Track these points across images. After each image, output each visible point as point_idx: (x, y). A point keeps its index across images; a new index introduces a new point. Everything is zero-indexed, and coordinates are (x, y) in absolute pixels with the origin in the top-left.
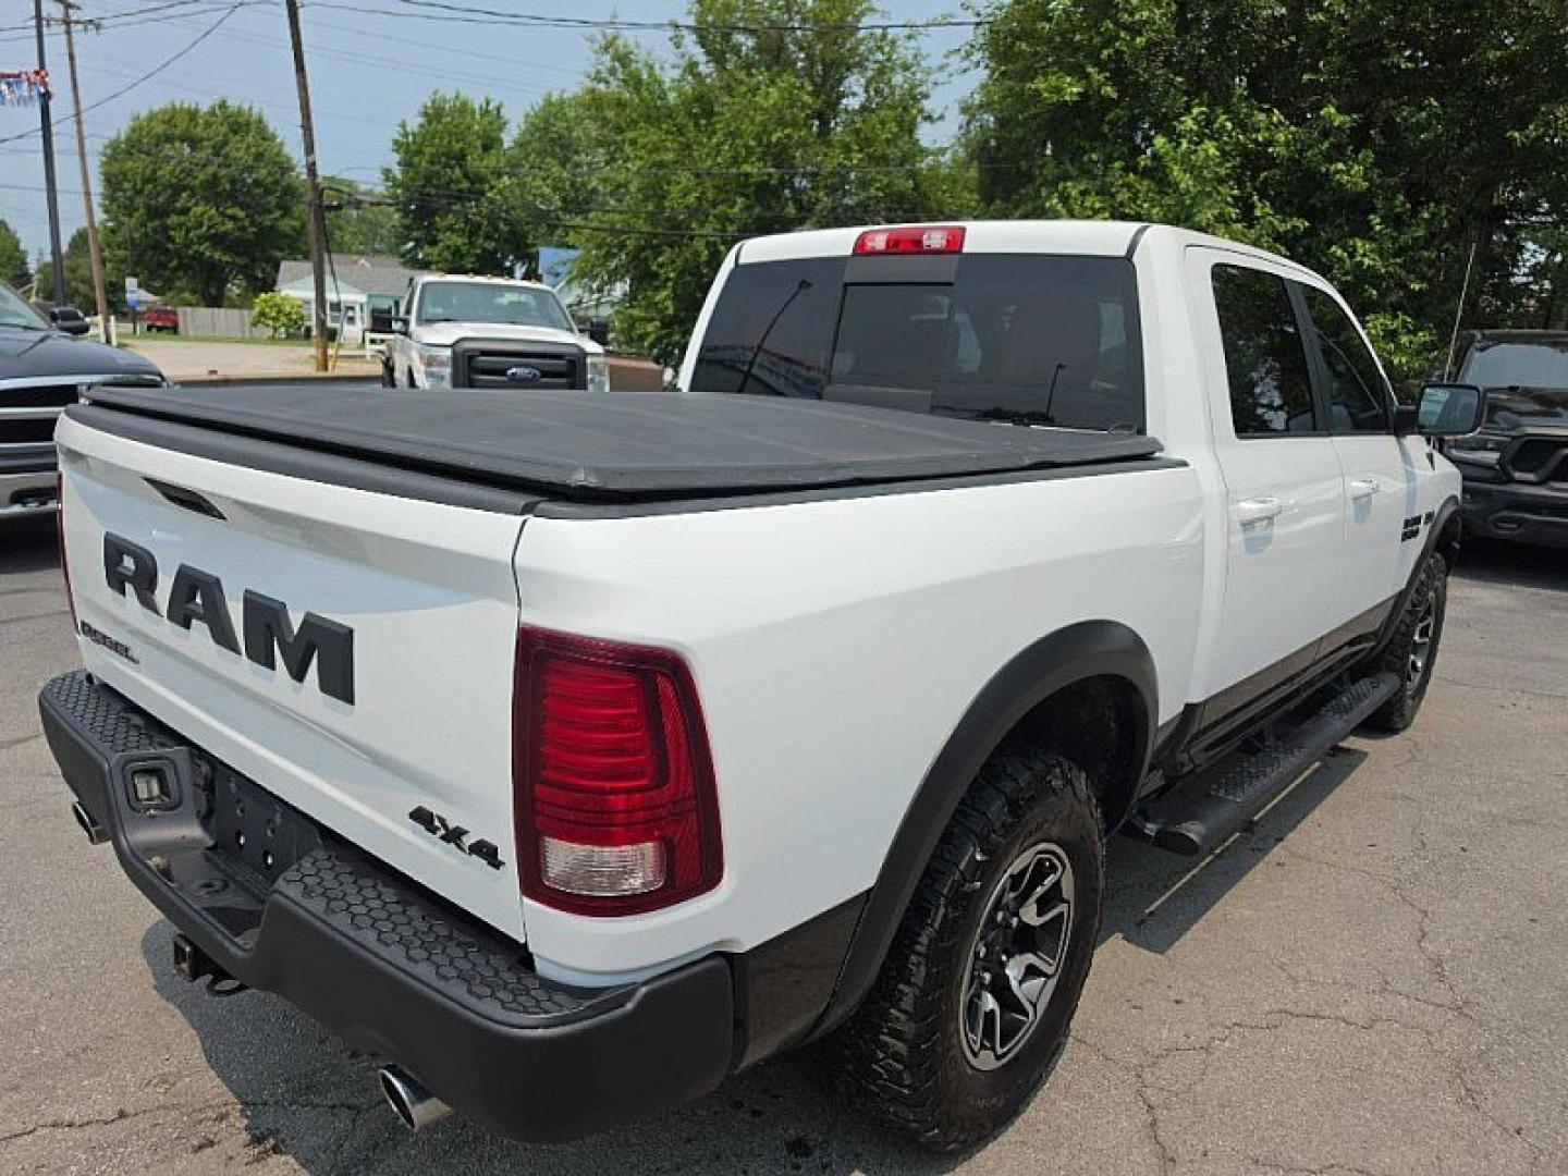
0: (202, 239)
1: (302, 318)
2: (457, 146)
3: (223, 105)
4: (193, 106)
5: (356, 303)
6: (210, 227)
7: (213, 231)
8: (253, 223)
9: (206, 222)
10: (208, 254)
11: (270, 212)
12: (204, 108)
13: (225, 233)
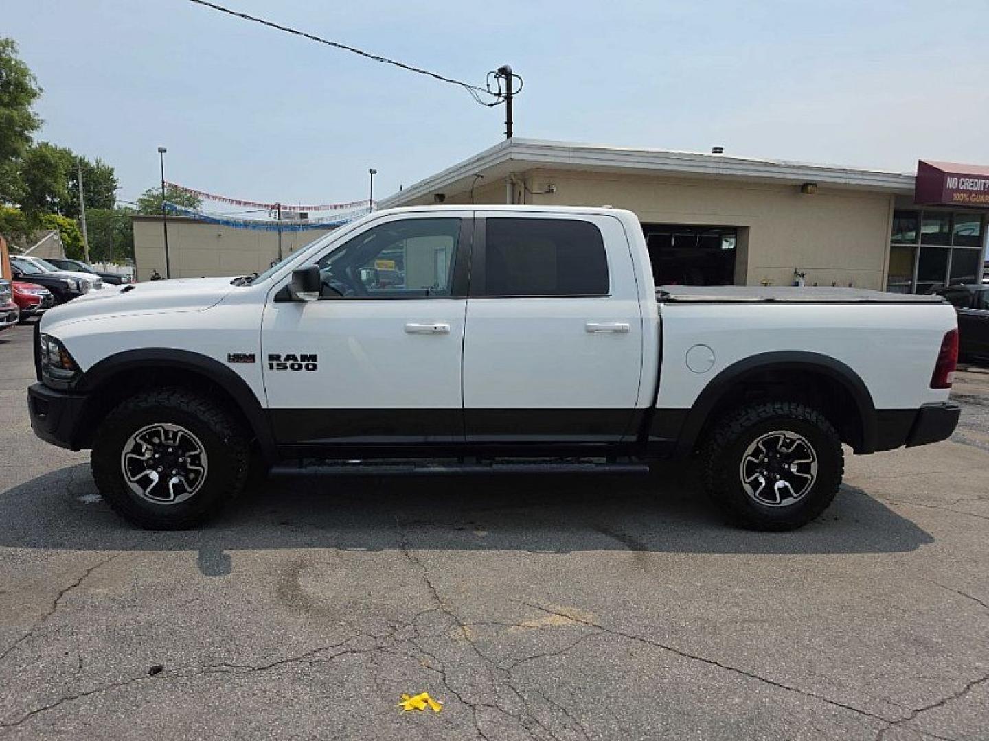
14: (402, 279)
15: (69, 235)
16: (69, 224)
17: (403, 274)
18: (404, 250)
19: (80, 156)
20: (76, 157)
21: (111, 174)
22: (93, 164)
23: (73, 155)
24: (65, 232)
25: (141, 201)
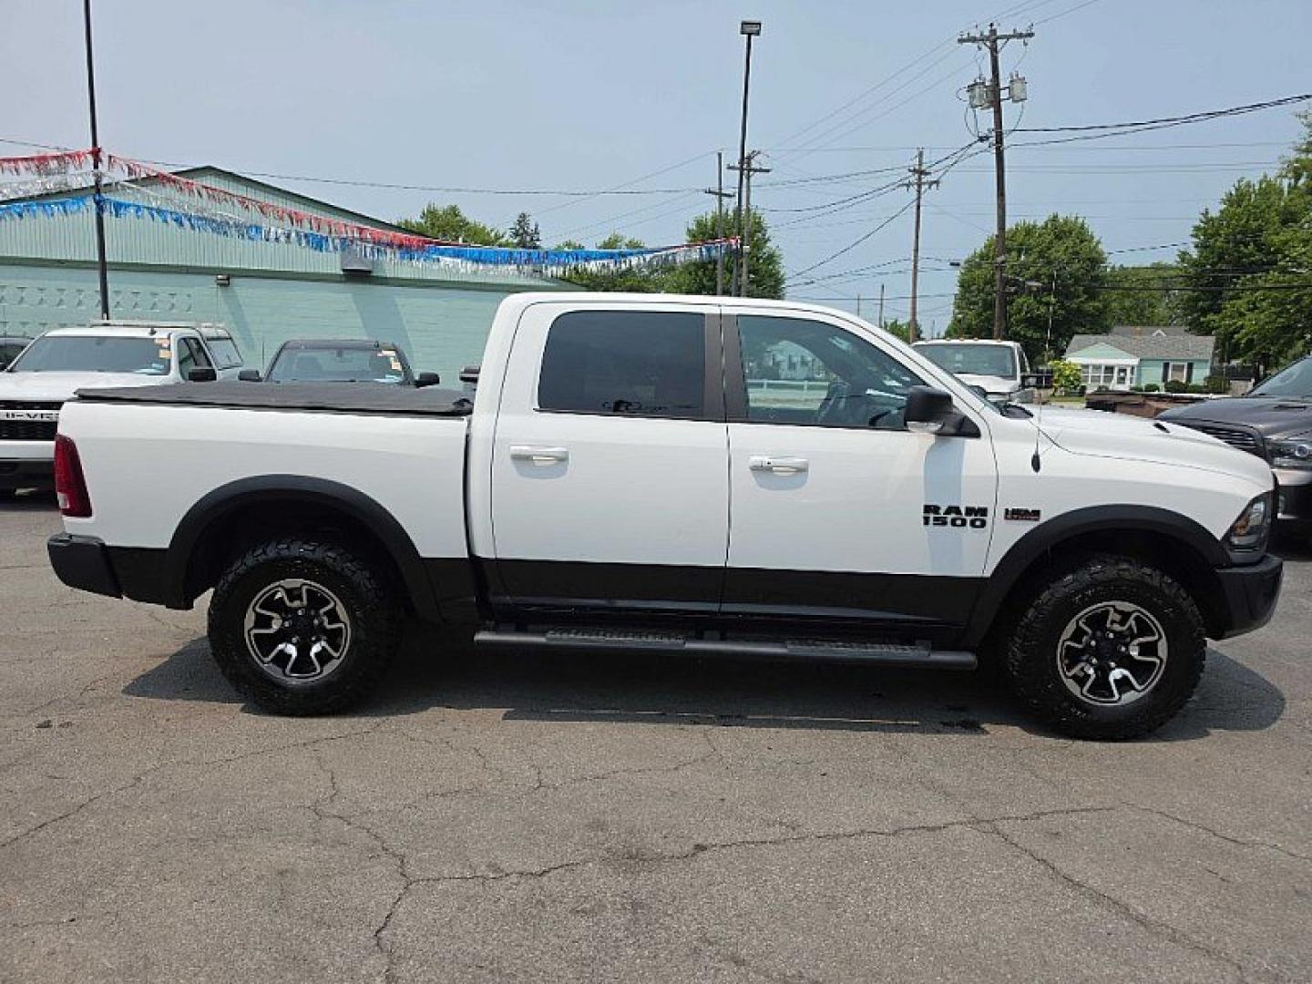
0: (1019, 322)
1: (1078, 380)
2: (1254, 225)
3: (1055, 218)
4: (1032, 223)
5: (1128, 366)
6: (1026, 313)
7: (1029, 315)
8: (1062, 307)
9: (1025, 308)
10: (1022, 333)
11: (1078, 297)
12: (1040, 224)
13: (1039, 316)
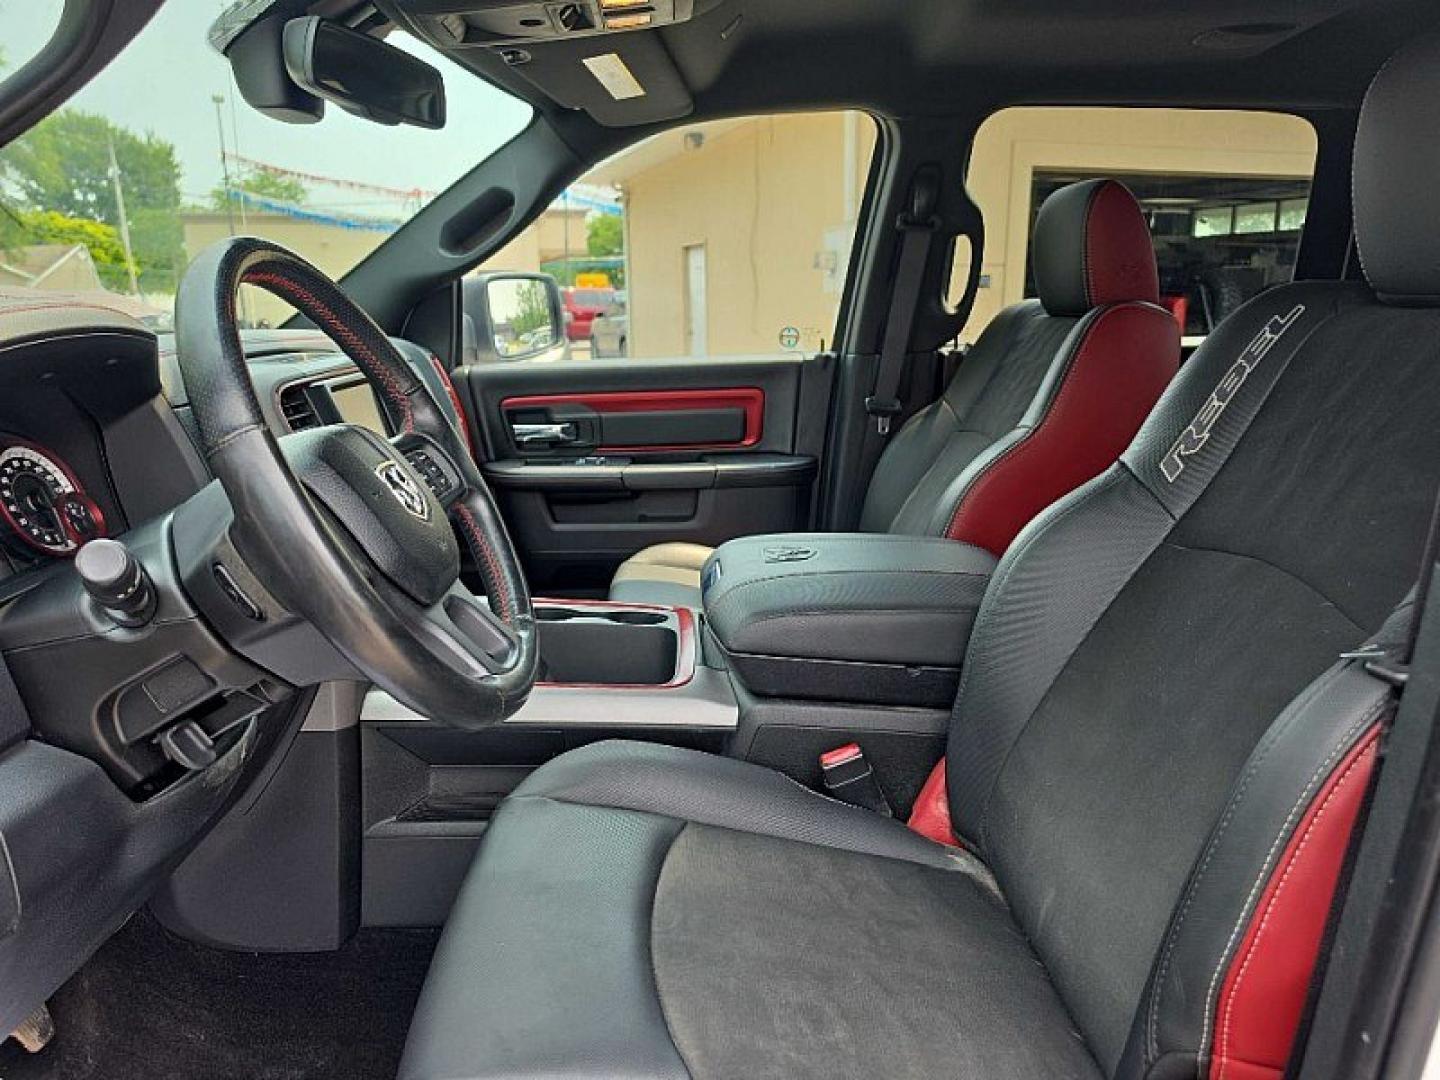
14: (622, 305)
15: (106, 251)
16: (105, 234)
17: (622, 295)
18: (624, 257)
19: (121, 126)
20: (114, 129)
21: (170, 154)
22: (142, 138)
23: (110, 125)
24: (101, 247)
25: (217, 194)
